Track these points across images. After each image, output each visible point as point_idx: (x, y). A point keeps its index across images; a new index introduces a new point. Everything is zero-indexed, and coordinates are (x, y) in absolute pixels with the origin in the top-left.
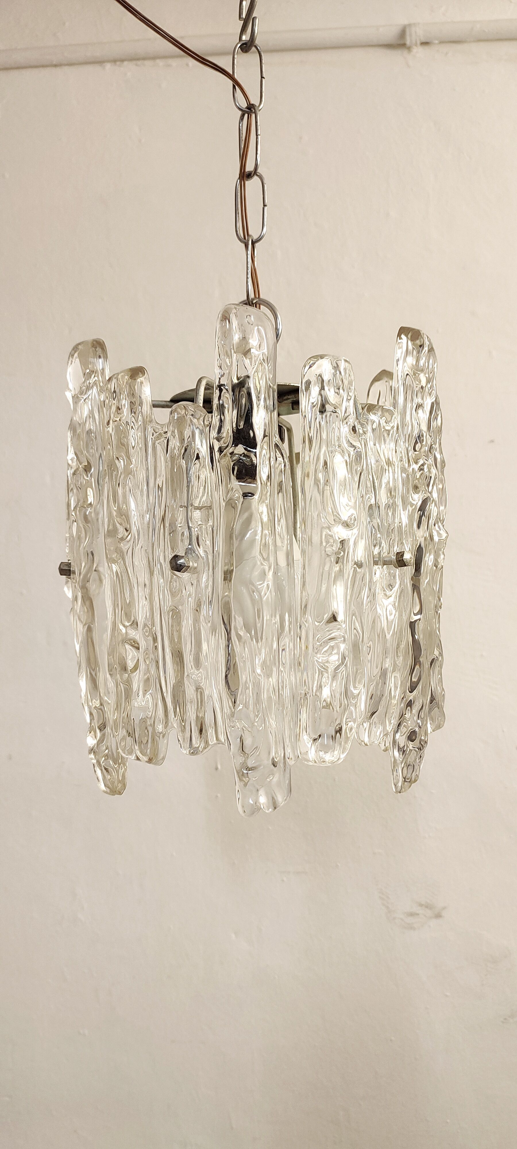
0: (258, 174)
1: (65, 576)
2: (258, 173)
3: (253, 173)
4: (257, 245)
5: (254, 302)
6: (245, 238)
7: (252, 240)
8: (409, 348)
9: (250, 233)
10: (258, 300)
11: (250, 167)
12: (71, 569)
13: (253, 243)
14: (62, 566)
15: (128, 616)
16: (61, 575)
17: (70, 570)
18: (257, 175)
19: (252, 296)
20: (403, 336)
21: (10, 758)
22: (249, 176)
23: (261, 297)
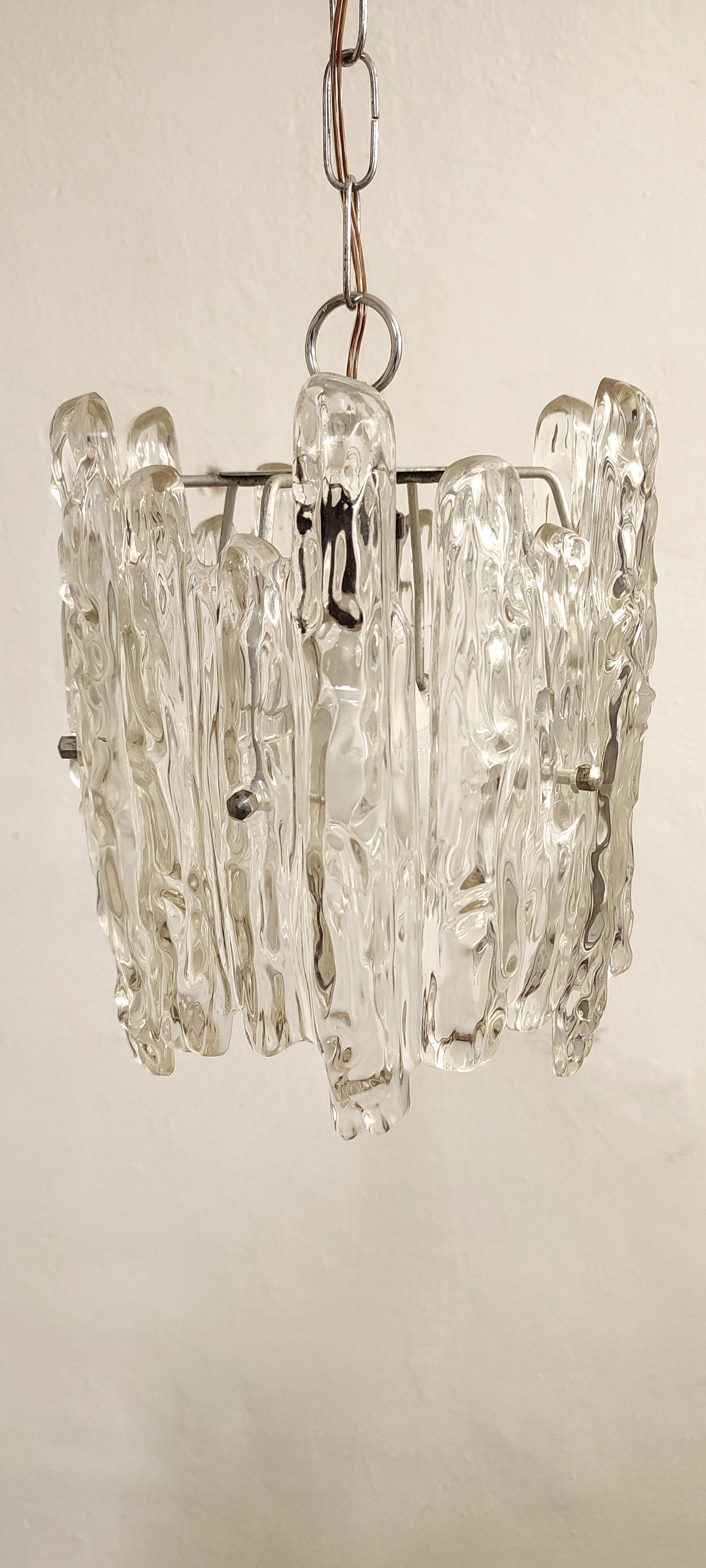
0: (363, 55)
1: (68, 760)
2: (364, 53)
3: (354, 55)
4: (361, 192)
5: (356, 299)
6: (340, 180)
7: (353, 184)
8: (614, 415)
9: (349, 173)
10: (362, 296)
11: (349, 43)
12: (78, 749)
13: (355, 190)
14: (62, 746)
15: (165, 854)
16: (63, 758)
17: (75, 752)
18: (362, 58)
19: (352, 288)
20: (606, 397)
21: (16, 836)
22: (348, 58)
23: (368, 291)
